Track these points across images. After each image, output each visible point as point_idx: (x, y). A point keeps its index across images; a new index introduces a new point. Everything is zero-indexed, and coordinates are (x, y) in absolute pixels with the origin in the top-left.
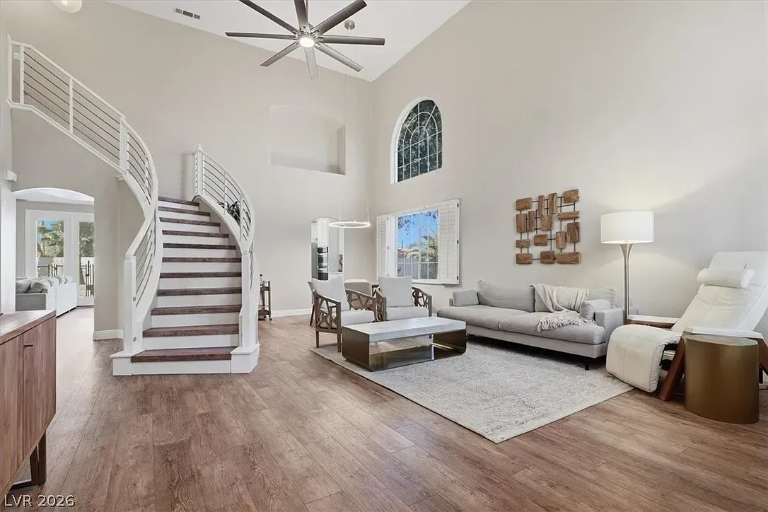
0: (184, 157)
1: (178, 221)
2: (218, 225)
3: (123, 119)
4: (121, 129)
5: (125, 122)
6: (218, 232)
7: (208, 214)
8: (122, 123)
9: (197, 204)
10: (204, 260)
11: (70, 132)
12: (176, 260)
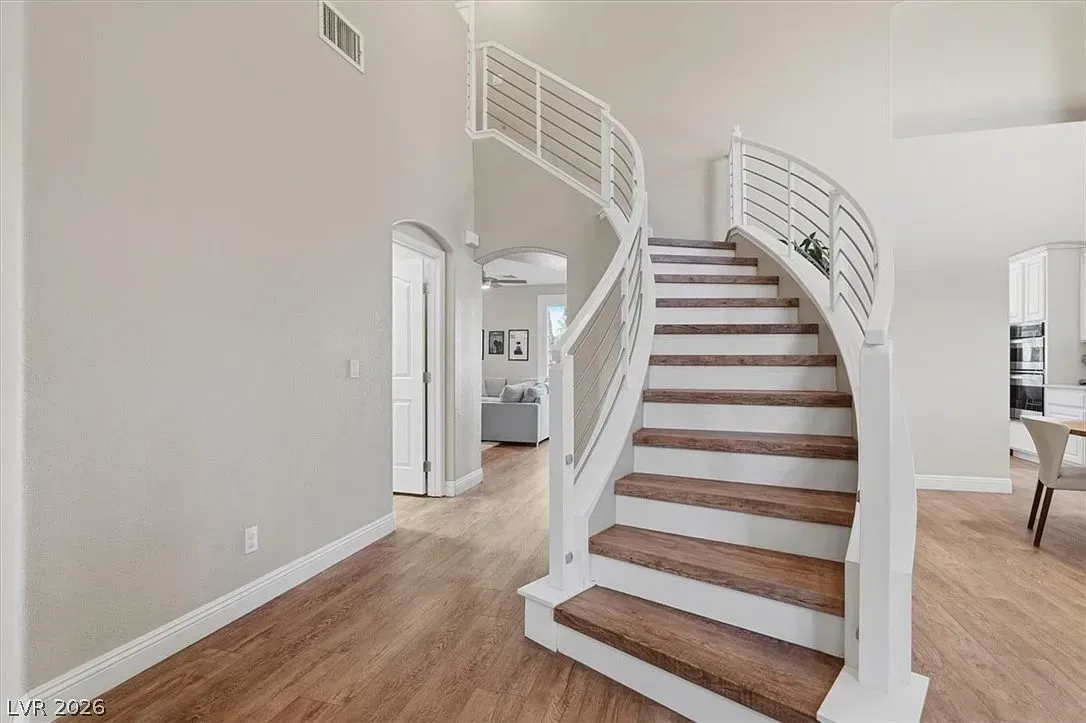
0: (710, 166)
1: (691, 280)
2: (774, 281)
3: (606, 113)
4: (604, 130)
5: (609, 116)
6: (774, 296)
7: (754, 263)
8: (606, 119)
9: (733, 247)
10: (742, 361)
11: (537, 157)
12: (679, 361)
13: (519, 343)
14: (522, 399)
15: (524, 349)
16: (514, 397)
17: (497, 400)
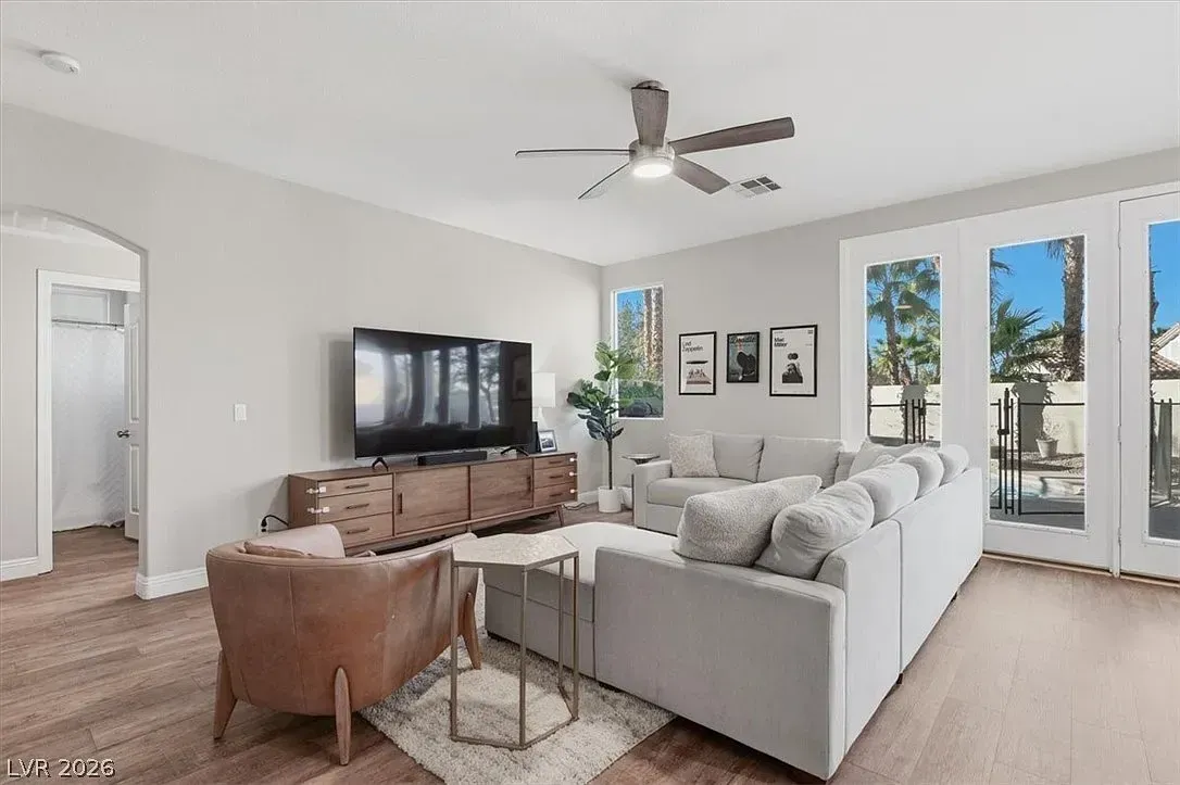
13: (795, 356)
14: (758, 555)
15: (806, 371)
16: (729, 548)
17: (659, 547)
